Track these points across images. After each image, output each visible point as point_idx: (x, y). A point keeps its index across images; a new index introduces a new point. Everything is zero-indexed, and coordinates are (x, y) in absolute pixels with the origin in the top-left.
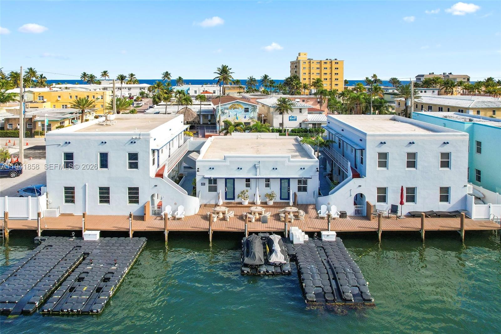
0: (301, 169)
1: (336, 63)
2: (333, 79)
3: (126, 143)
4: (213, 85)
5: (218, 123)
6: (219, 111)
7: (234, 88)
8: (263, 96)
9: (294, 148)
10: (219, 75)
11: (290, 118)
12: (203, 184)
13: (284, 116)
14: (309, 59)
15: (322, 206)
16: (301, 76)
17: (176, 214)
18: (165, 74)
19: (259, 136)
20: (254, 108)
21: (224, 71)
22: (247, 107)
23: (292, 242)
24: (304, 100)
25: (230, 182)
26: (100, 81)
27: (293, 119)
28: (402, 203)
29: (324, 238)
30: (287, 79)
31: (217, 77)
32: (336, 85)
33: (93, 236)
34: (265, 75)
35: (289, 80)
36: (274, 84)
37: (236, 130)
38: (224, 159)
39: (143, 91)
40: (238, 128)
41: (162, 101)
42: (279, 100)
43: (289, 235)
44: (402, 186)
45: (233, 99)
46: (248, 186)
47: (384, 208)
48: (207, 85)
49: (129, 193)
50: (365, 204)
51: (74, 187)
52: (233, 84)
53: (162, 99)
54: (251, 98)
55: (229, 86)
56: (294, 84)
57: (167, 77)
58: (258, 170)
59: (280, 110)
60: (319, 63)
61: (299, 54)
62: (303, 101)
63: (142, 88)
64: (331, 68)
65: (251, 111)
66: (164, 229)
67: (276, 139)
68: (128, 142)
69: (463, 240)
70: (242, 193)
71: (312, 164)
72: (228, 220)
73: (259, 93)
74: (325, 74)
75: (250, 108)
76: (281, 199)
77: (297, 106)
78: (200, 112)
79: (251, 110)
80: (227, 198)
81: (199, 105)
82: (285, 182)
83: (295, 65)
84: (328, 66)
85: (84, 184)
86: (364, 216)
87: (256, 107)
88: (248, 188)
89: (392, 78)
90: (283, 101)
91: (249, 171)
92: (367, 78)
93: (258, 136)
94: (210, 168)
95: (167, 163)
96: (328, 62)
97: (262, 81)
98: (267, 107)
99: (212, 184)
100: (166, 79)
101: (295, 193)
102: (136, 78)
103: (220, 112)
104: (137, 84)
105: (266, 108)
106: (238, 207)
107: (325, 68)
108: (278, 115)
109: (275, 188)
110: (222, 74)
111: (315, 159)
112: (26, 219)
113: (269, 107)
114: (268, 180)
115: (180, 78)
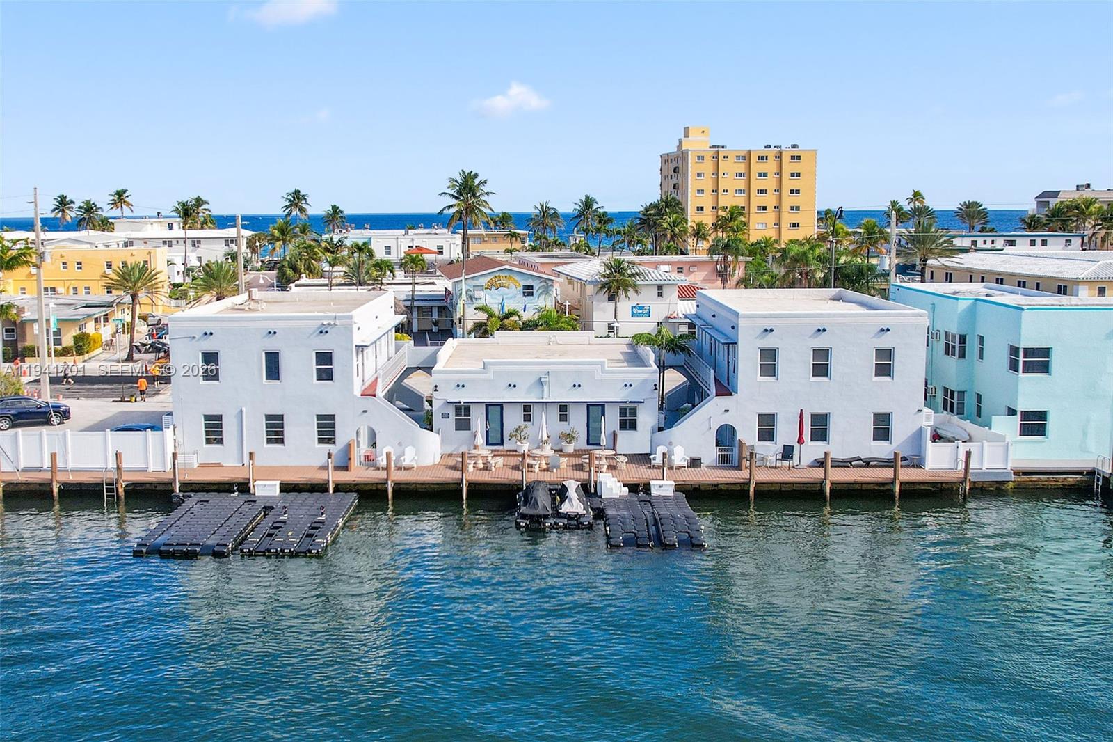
0: (626, 385)
1: (793, 158)
2: (785, 207)
3: (311, 334)
4: (434, 231)
5: (460, 323)
6: (461, 294)
7: (494, 237)
8: (572, 258)
9: (622, 358)
10: (454, 201)
11: (634, 309)
12: (445, 416)
13: (618, 304)
14: (714, 147)
15: (658, 448)
16: (689, 199)
17: (402, 458)
18: (290, 197)
19: (553, 339)
20: (547, 285)
21: (467, 187)
22: (529, 283)
23: (601, 497)
24: (682, 268)
25: (494, 410)
26: (110, 220)
27: (640, 312)
28: (801, 441)
29: (654, 492)
30: (647, 210)
31: (449, 207)
32: (794, 225)
33: (270, 488)
34: (587, 198)
35: (652, 212)
36: (608, 227)
37: (503, 328)
38: (484, 368)
39: (235, 248)
40: (506, 322)
41: (304, 275)
42: (608, 266)
43: (596, 489)
44: (802, 410)
45: (495, 263)
46: (527, 418)
47: (769, 451)
48: (417, 231)
49: (319, 426)
50: (737, 445)
51: (221, 416)
52: (492, 225)
53: (302, 271)
54: (541, 263)
55: (483, 231)
56: (665, 225)
57: (296, 205)
58: (546, 388)
59: (610, 288)
60: (744, 158)
61: (687, 132)
62: (680, 270)
63: (232, 242)
64: (779, 174)
65: (538, 294)
66: (387, 480)
67: (589, 344)
68: (314, 333)
69: (897, 499)
70: (517, 431)
71: (645, 376)
72: (493, 469)
73: (567, 252)
74: (761, 191)
75: (537, 285)
76: (588, 444)
77: (651, 278)
78: (413, 300)
79: (540, 291)
80: (490, 442)
81: (411, 284)
82: (596, 410)
83: (675, 165)
84: (770, 166)
85: (239, 410)
86: (734, 467)
87: (550, 283)
88: (528, 423)
89: (965, 203)
90: (618, 267)
91: (529, 390)
92: (894, 204)
93: (550, 338)
94: (458, 386)
95: (382, 374)
96: (771, 154)
97: (577, 217)
98: (579, 285)
99: (461, 416)
100: (294, 213)
101: (614, 431)
102: (210, 211)
103: (464, 297)
104: (210, 228)
105: (577, 286)
106: (510, 455)
107: (760, 175)
108: (604, 301)
109: (578, 421)
110: (462, 198)
111: (652, 366)
112: (145, 470)
113: (584, 283)
114: (563, 407)
115: (335, 208)
